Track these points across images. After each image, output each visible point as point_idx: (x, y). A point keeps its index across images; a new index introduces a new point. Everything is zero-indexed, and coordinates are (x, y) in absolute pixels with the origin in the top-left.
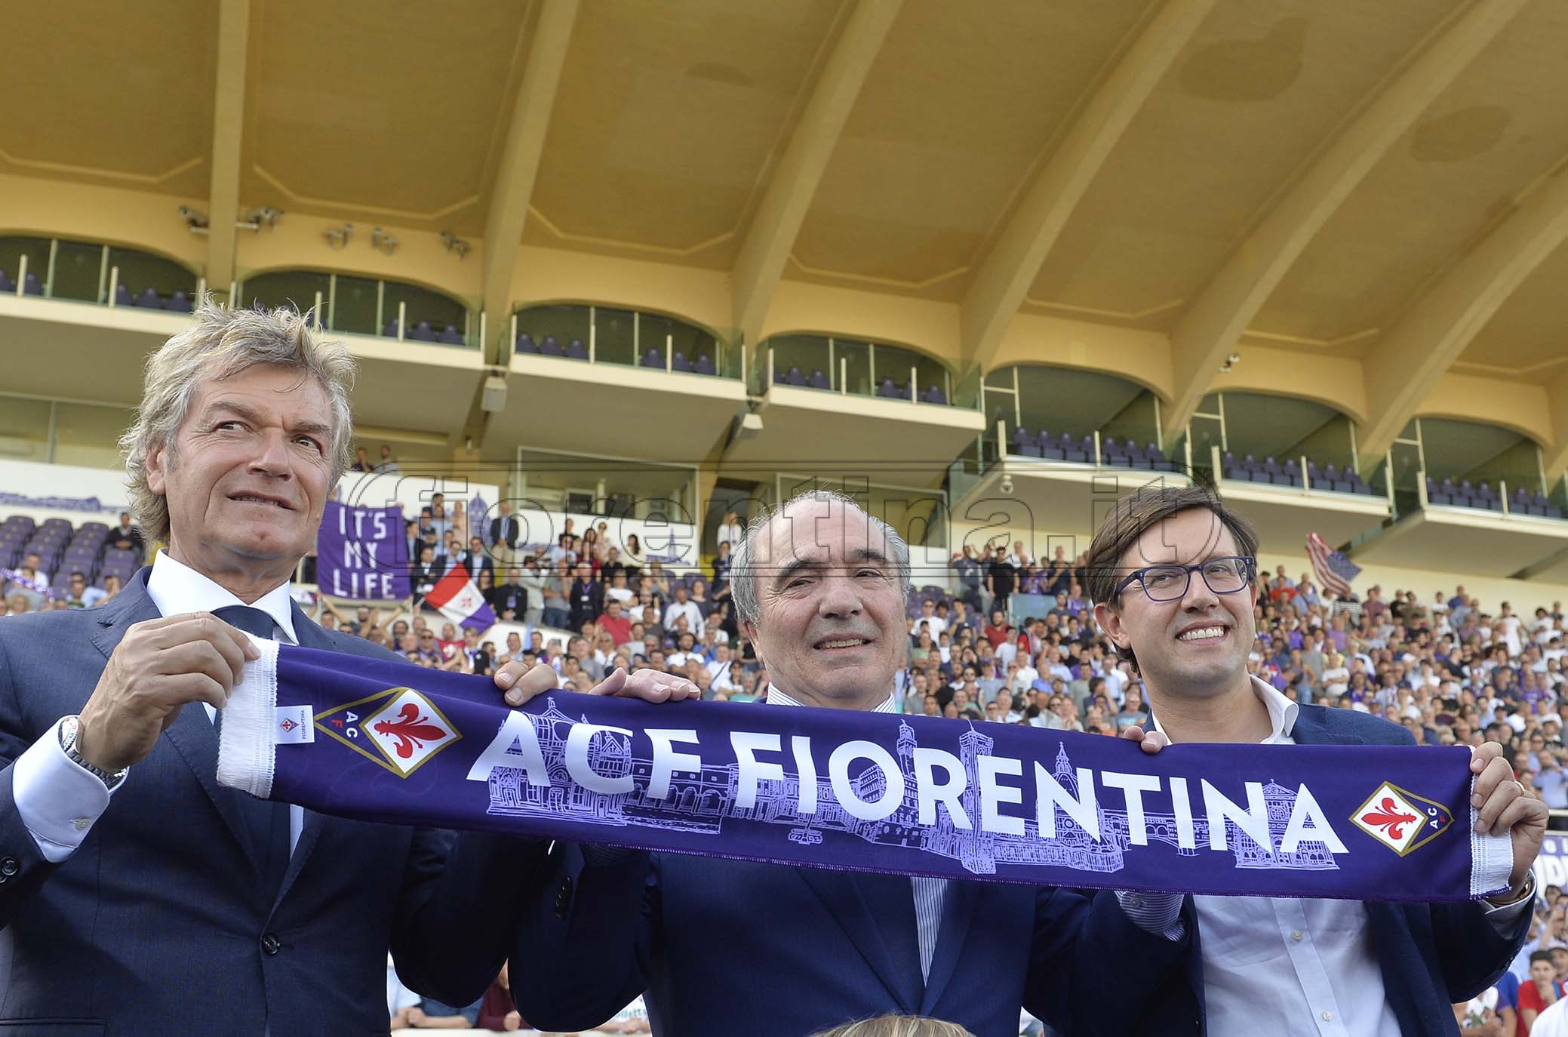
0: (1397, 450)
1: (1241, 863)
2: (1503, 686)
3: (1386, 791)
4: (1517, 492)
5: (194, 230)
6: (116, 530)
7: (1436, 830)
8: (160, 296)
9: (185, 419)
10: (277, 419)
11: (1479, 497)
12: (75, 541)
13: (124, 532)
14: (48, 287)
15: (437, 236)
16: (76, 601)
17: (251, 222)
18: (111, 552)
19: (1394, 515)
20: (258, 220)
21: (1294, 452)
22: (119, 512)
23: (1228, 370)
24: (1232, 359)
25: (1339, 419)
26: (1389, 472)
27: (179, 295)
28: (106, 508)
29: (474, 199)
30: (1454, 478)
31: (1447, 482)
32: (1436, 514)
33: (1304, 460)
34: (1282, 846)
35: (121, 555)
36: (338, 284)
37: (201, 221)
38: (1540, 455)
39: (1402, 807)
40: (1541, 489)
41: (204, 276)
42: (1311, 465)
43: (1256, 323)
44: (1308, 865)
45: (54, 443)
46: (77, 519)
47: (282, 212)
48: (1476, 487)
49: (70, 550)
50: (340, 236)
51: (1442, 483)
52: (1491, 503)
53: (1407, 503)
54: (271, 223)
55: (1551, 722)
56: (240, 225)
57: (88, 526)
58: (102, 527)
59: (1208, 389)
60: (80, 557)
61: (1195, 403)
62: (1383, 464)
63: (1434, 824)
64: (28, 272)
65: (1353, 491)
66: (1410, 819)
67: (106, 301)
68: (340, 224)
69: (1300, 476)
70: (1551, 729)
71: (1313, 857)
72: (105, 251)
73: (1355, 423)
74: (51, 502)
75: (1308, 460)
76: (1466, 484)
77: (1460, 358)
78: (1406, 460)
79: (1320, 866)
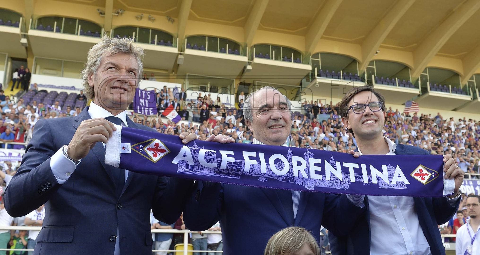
0: (422, 76)
1: (381, 187)
2: (450, 140)
3: (420, 167)
4: (454, 88)
5: (101, 15)
6: (79, 95)
7: (434, 178)
8: (92, 33)
9: (99, 67)
10: (124, 67)
11: (444, 89)
12: (68, 98)
13: (81, 96)
14: (62, 30)
15: (166, 18)
16: (68, 114)
17: (116, 13)
18: (78, 101)
19: (421, 94)
20: (118, 13)
21: (394, 76)
22: (80, 90)
23: (377, 54)
24: (378, 52)
25: (406, 68)
26: (420, 82)
27: (97, 32)
28: (77, 89)
29: (176, 8)
30: (437, 84)
31: (435, 85)
32: (432, 93)
33: (397, 79)
34: (392, 182)
35: (80, 101)
36: (139, 30)
37: (103, 13)
38: (460, 78)
39: (425, 172)
40: (460, 87)
41: (104, 27)
42: (399, 80)
43: (384, 42)
44: (399, 187)
45: (63, 72)
46: (69, 92)
47: (124, 11)
48: (443, 86)
49: (67, 100)
50: (140, 17)
52: (447, 91)
53: (424, 90)
54: (122, 14)
55: (463, 149)
56: (113, 14)
57: (72, 94)
58: (76, 94)
59: (371, 60)
60: (69, 102)
61: (368, 63)
62: (418, 80)
63: (433, 176)
64: (57, 26)
65: (410, 87)
66: (427, 175)
67: (77, 34)
68: (140, 14)
69: (396, 83)
70: (463, 151)
71: (400, 185)
72: (77, 21)
73: (411, 69)
74: (62, 87)
75: (398, 79)
76: (440, 85)
77: (439, 52)
78: (424, 79)
79: (403, 188)
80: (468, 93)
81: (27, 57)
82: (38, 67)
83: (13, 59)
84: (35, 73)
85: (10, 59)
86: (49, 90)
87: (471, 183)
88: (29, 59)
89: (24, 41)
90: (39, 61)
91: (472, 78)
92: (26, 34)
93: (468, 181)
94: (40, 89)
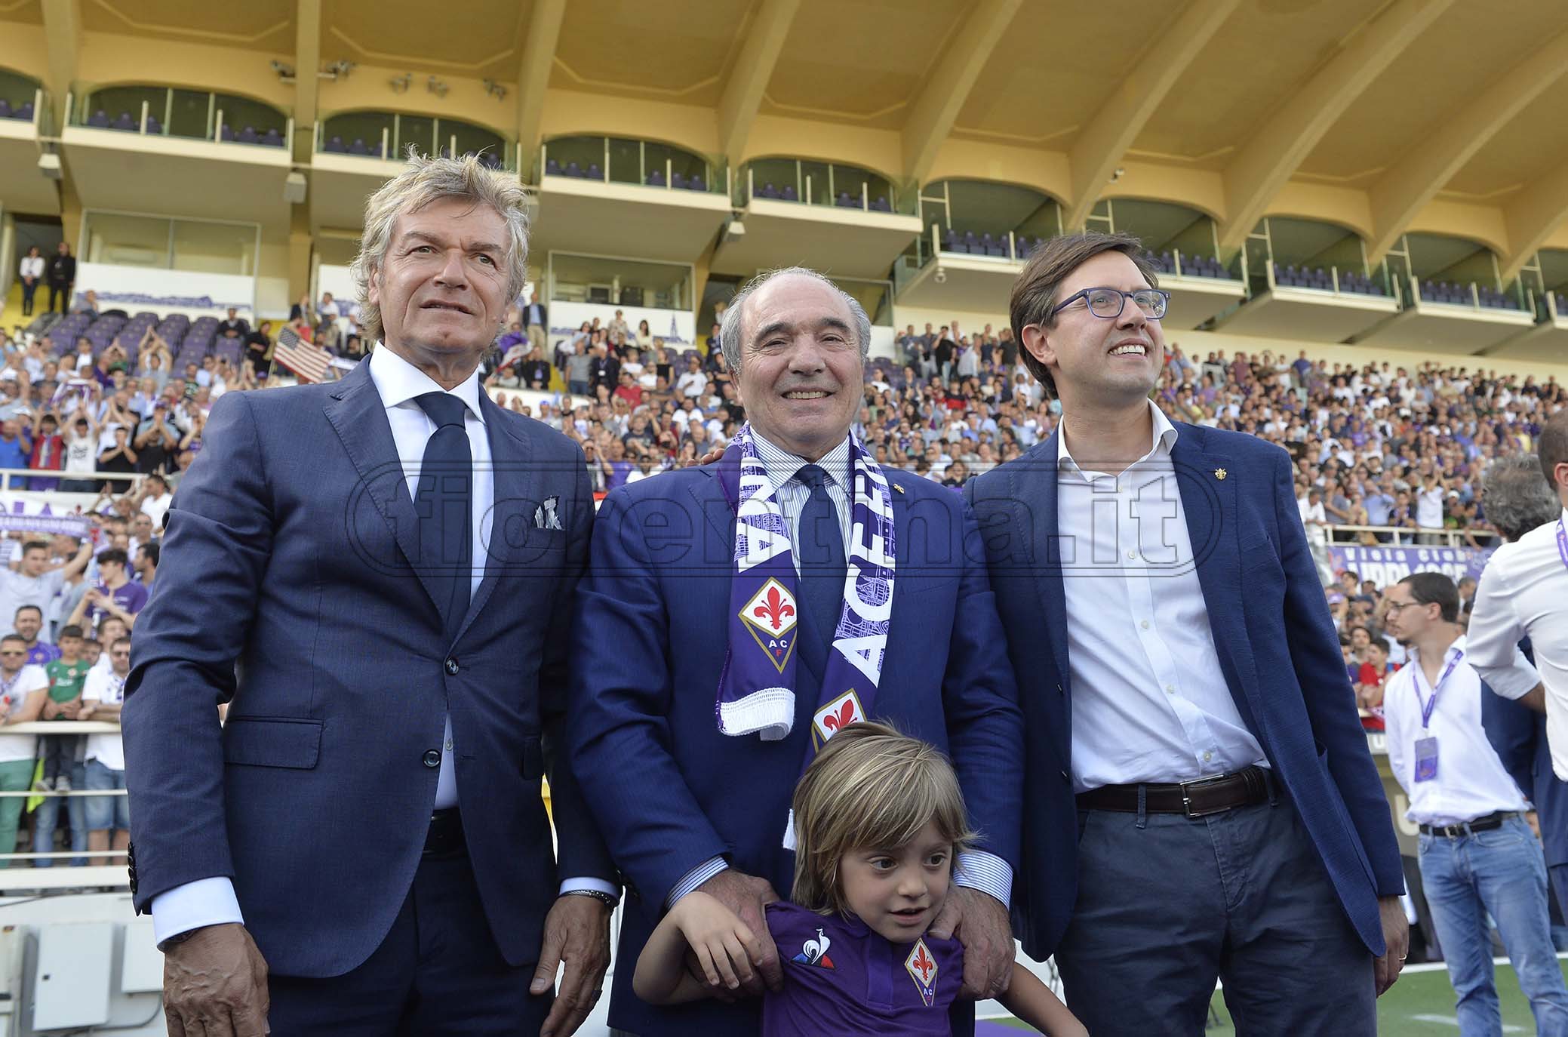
0: (1251, 243)
2: (1338, 429)
4: (1345, 275)
5: (284, 79)
6: (225, 323)
8: (257, 133)
10: (457, 242)
11: (1315, 279)
12: (192, 332)
13: (232, 324)
14: (166, 127)
15: (480, 83)
17: (330, 72)
18: (221, 340)
19: (1249, 295)
20: (335, 71)
21: (1168, 246)
22: (226, 308)
23: (1116, 181)
24: (1119, 173)
25: (1204, 219)
26: (1244, 261)
27: (273, 132)
28: (217, 305)
29: (510, 52)
30: (1296, 265)
31: (1290, 268)
32: (1282, 293)
33: (1176, 252)
35: (229, 342)
36: (401, 122)
37: (289, 72)
38: (1363, 246)
40: (1365, 273)
41: (293, 116)
42: (1182, 256)
43: (1135, 145)
45: (173, 254)
46: (193, 314)
47: (354, 64)
48: (1314, 272)
49: (188, 339)
50: (401, 83)
51: (1285, 269)
52: (1325, 284)
53: (1259, 286)
54: (346, 74)
55: (1376, 458)
56: (321, 75)
57: (202, 320)
58: (214, 320)
59: (1100, 197)
60: (196, 344)
61: (1090, 208)
62: (1239, 254)
64: (150, 114)
65: (1216, 276)
67: (213, 138)
68: (402, 74)
69: (1174, 264)
70: (1375, 462)
72: (212, 99)
73: (1216, 223)
74: (172, 300)
75: (1180, 252)
76: (1305, 269)
77: (1298, 169)
78: (1257, 251)
80: (1388, 291)
81: (62, 210)
82: (97, 240)
83: (19, 218)
84: (88, 260)
85: (8, 219)
86: (132, 310)
87: (1401, 556)
88: (66, 218)
89: (50, 161)
90: (97, 223)
91: (1398, 246)
92: (56, 140)
93: (1393, 551)
94: (103, 307)
